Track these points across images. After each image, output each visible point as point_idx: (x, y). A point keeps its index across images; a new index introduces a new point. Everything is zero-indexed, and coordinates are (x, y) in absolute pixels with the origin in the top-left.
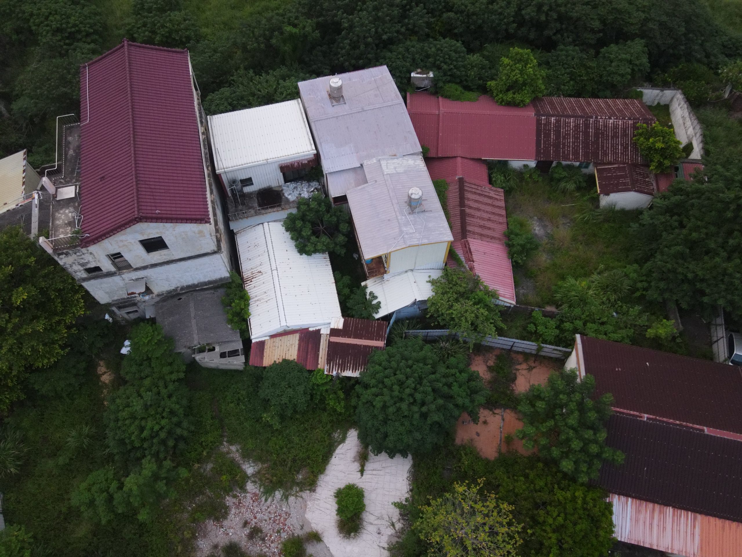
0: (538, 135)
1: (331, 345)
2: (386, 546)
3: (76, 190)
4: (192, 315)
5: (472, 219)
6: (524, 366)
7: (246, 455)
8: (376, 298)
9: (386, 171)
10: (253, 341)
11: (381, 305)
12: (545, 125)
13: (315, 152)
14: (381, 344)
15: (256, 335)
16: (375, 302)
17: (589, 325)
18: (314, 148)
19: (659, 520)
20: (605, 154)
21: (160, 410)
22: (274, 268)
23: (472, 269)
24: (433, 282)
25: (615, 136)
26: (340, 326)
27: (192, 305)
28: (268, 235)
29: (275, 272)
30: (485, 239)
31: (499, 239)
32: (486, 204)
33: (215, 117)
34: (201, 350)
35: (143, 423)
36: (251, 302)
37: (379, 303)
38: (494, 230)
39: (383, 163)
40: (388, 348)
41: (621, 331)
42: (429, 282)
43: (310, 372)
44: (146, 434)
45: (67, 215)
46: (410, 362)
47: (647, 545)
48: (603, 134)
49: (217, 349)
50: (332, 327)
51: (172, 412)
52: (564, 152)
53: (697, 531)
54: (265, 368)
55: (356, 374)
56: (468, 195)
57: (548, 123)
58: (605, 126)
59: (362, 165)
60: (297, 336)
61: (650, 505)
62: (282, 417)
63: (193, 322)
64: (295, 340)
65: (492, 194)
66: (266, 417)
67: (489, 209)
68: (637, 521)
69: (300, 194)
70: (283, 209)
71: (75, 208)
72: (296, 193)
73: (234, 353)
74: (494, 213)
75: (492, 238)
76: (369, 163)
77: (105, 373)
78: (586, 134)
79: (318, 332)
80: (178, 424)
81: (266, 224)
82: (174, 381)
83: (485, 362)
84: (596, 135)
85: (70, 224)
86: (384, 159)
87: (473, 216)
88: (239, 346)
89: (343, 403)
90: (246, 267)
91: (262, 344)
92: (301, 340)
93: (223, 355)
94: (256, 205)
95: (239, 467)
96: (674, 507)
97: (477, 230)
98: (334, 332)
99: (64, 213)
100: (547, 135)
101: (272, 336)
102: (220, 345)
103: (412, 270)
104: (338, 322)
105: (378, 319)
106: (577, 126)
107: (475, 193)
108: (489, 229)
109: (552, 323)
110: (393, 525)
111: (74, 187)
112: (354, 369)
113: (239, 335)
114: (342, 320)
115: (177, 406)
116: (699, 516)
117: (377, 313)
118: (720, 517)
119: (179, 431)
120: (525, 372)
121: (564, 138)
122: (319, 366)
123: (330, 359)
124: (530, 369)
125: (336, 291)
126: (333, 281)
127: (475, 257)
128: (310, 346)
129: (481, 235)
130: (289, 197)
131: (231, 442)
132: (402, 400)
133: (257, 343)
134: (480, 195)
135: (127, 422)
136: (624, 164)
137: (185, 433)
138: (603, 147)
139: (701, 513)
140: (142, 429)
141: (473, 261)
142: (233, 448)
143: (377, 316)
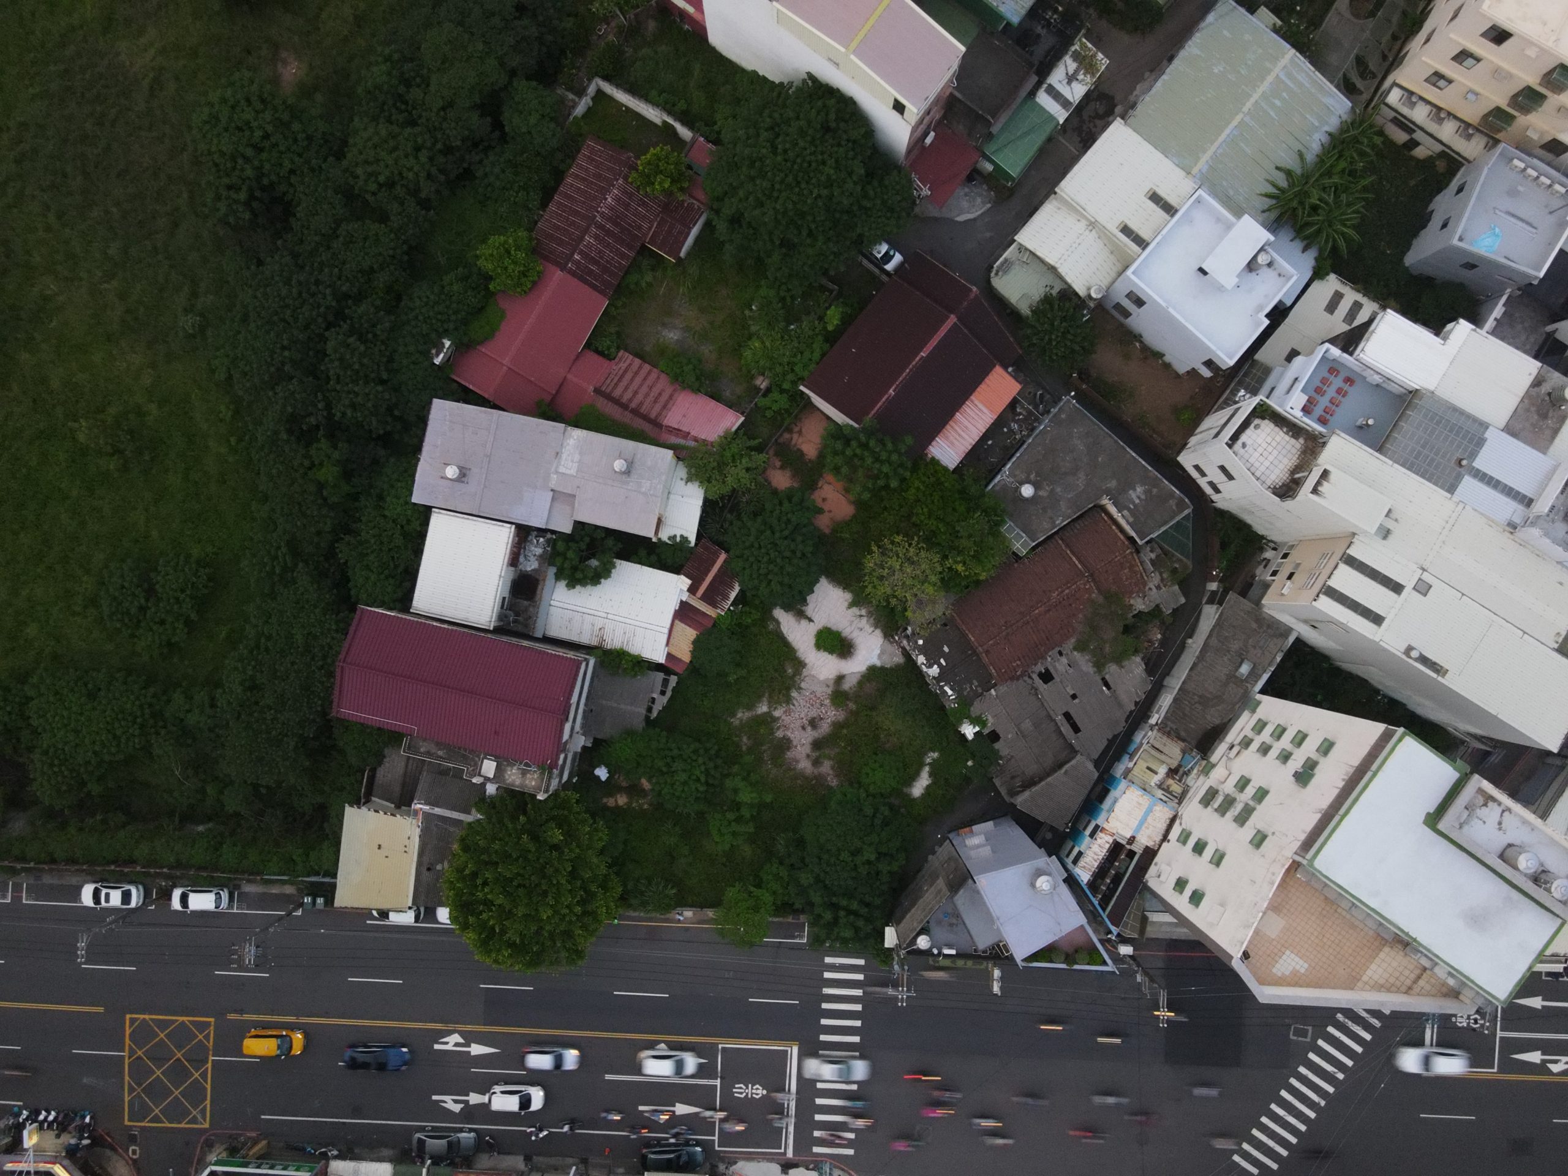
0: (585, 282)
1: (705, 598)
2: (872, 629)
3: (489, 759)
4: (615, 705)
5: (644, 407)
6: (795, 436)
7: (750, 707)
8: (675, 536)
9: (573, 472)
10: (663, 662)
11: (685, 535)
12: (578, 268)
13: (514, 526)
14: (723, 556)
15: (660, 658)
16: (678, 539)
17: (796, 369)
18: (509, 525)
19: (961, 428)
20: (640, 227)
21: (689, 761)
22: (605, 615)
23: (696, 440)
24: (689, 480)
25: (627, 206)
26: (689, 582)
27: (604, 702)
28: (566, 606)
29: (610, 616)
30: (669, 406)
31: (675, 390)
32: (632, 380)
33: (415, 603)
34: (650, 710)
35: (694, 777)
36: (626, 648)
37: (682, 536)
38: (663, 390)
39: (562, 470)
40: (731, 553)
41: (814, 346)
42: (687, 483)
43: (714, 625)
44: (703, 779)
45: (513, 774)
46: (756, 545)
47: (970, 447)
48: (618, 217)
49: (655, 696)
50: (686, 589)
51: (695, 752)
52: (615, 267)
53: (981, 406)
54: (691, 662)
55: (737, 588)
56: (617, 393)
57: (577, 263)
58: (611, 208)
59: (552, 490)
60: (677, 622)
61: (948, 427)
62: (738, 665)
63: (622, 706)
64: (680, 626)
65: (624, 366)
66: (731, 678)
67: (638, 380)
68: (952, 443)
69: (535, 555)
70: (544, 580)
71: (508, 765)
72: (532, 559)
73: (665, 682)
74: (645, 379)
75: (671, 397)
76: (554, 482)
77: (616, 801)
78: (608, 233)
79: (683, 605)
80: (707, 750)
81: (552, 602)
82: (667, 742)
83: (775, 468)
84: (616, 224)
85: (524, 773)
86: (557, 467)
87: (641, 403)
88: (661, 676)
89: (753, 611)
90: (586, 639)
91: (669, 656)
92: (681, 621)
93: (663, 693)
94: (526, 603)
95: (758, 716)
96: (957, 411)
97: (658, 407)
98: (692, 590)
99: (510, 776)
100: (590, 272)
101: (667, 644)
102: (652, 692)
103: (669, 493)
104: (683, 582)
105: (696, 544)
106: (596, 237)
107: (616, 385)
108: (660, 394)
109: (775, 395)
110: (861, 616)
111: (485, 761)
112: (732, 588)
113: (650, 672)
114: (683, 577)
115: (692, 746)
116: (972, 397)
117: (690, 542)
118: (980, 383)
119: (713, 752)
120: (800, 440)
121: (601, 258)
122: (714, 616)
123: (713, 604)
124: (800, 432)
125: (651, 569)
126: (639, 566)
127: (685, 429)
128: (691, 615)
129: (664, 407)
130: (533, 567)
131: (734, 715)
132: (782, 568)
133: (666, 660)
134: (620, 380)
135: (686, 789)
136: (658, 216)
137: (716, 747)
138: (630, 225)
139: (971, 394)
140: (698, 780)
141: (689, 433)
142: (740, 715)
143: (693, 544)
